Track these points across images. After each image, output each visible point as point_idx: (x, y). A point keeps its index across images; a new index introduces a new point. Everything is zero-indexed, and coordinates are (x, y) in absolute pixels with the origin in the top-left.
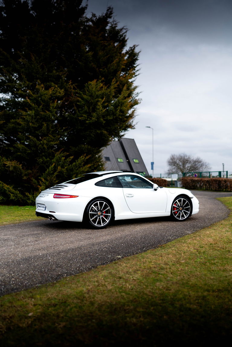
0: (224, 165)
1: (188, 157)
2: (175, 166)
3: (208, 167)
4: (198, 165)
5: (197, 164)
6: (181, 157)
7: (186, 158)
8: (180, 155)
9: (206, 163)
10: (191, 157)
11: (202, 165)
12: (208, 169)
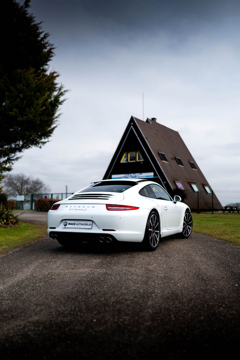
0: (67, 188)
1: (27, 178)
2: (12, 187)
3: (48, 190)
4: (38, 187)
5: (37, 185)
6: (20, 177)
7: (25, 178)
8: (18, 176)
9: (45, 185)
10: (30, 178)
11: (41, 187)
12: (47, 191)
